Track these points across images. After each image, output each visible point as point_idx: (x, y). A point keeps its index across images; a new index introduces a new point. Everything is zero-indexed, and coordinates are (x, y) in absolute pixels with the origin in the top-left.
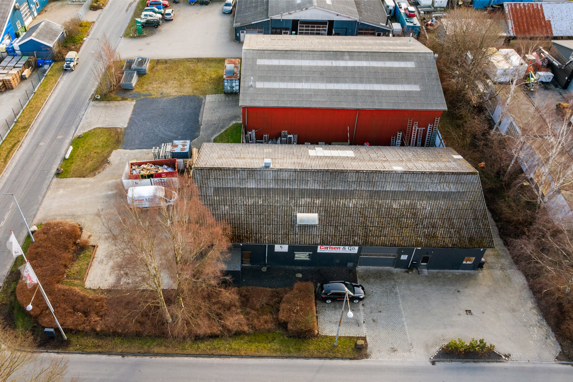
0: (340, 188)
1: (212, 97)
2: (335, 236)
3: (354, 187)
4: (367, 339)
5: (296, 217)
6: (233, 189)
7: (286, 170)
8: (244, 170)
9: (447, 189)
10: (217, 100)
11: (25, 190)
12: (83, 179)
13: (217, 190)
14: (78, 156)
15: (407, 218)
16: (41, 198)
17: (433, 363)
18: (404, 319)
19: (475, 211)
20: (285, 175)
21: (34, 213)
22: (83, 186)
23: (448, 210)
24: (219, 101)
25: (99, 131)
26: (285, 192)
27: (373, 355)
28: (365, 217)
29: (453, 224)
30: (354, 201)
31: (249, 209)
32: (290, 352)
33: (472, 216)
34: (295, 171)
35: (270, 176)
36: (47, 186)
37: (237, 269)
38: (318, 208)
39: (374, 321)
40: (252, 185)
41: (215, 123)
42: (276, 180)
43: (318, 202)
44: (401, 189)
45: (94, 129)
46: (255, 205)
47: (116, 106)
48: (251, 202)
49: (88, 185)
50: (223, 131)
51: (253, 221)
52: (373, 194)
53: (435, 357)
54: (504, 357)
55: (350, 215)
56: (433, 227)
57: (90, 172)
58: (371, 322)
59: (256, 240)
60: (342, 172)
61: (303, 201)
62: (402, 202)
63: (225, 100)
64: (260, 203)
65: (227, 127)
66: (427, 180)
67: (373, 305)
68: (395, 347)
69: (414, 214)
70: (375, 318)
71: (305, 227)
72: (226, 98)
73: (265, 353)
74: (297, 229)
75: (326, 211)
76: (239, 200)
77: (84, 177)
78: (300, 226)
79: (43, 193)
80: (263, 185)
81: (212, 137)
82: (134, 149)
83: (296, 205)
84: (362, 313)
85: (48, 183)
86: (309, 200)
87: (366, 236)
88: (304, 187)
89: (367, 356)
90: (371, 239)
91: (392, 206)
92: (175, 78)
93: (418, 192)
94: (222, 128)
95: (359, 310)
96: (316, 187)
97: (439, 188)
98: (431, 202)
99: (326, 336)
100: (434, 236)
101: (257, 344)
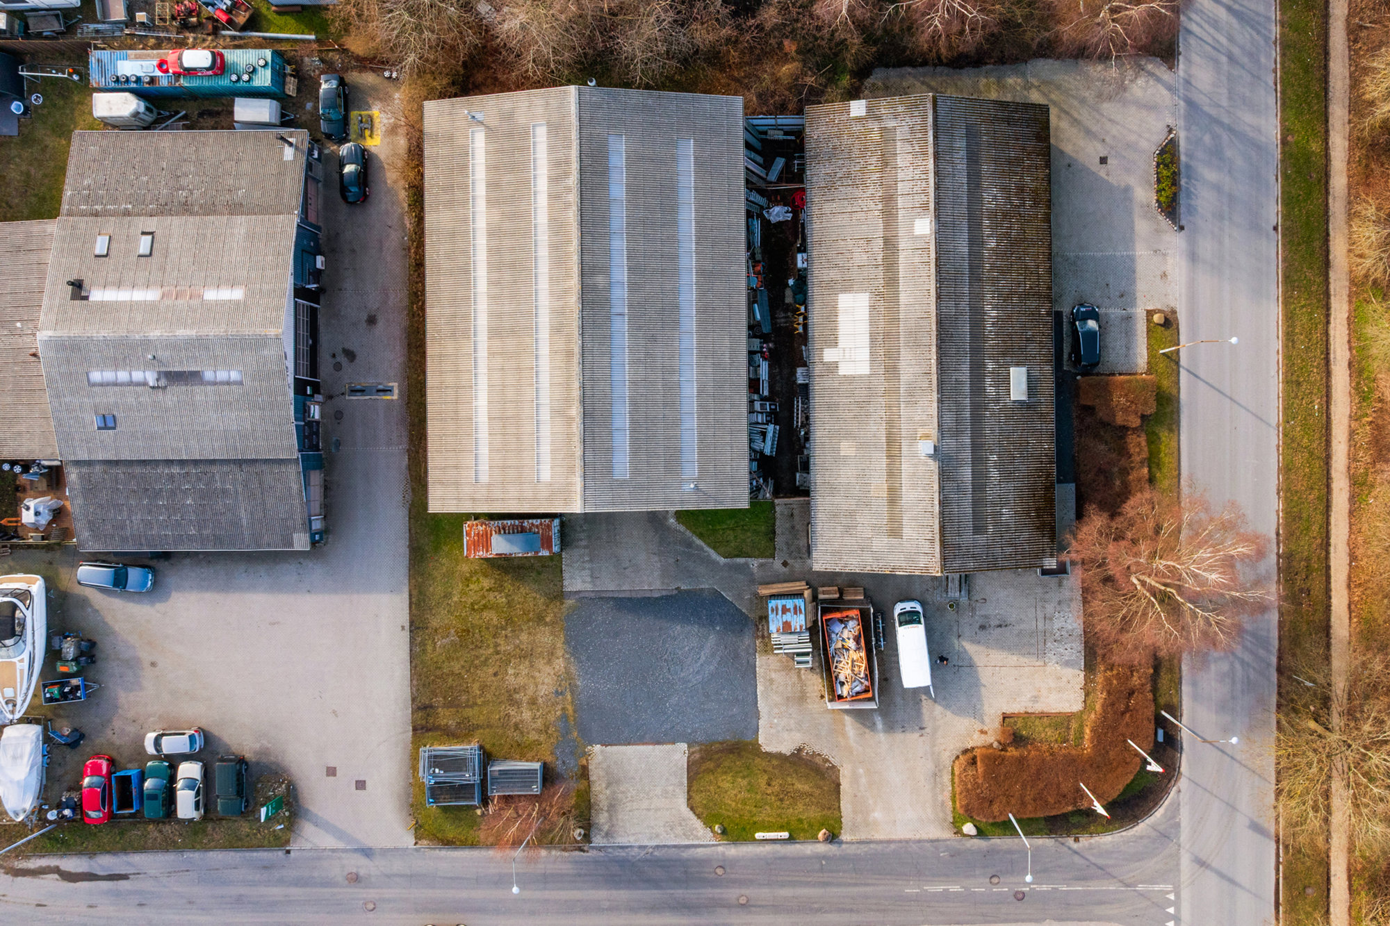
0: (967, 329)
1: (571, 578)
2: (1041, 342)
3: (964, 305)
4: (1149, 308)
5: (1015, 402)
6: (976, 503)
7: (940, 417)
8: (942, 489)
9: (963, 153)
10: (587, 566)
11: (874, 881)
12: (845, 786)
13: (978, 529)
14: (779, 815)
15: (1010, 228)
16: (893, 846)
17: (1182, 228)
18: (1118, 254)
19: (996, 118)
20: (949, 418)
21: (928, 845)
22: (863, 780)
23: (996, 161)
24: (591, 561)
25: (697, 798)
26: (977, 419)
27: (1172, 305)
28: (1011, 293)
29: (1016, 158)
30: (987, 308)
31: (1007, 475)
32: (1172, 411)
33: (1004, 126)
34: (940, 401)
35: (951, 443)
36: (862, 846)
37: (1074, 489)
38: (1000, 366)
39: (1122, 296)
40: (967, 473)
41: (671, 561)
42: (957, 433)
43: (990, 366)
44: (966, 230)
45: (692, 809)
46: (1000, 466)
47: (609, 785)
48: (994, 474)
49: (861, 771)
50: (699, 542)
51: (1022, 467)
52: (975, 275)
53: (1174, 223)
54: (1172, 136)
55: (1009, 317)
56: (1023, 191)
57: (823, 778)
58: (1124, 299)
59: (1051, 463)
60: (940, 323)
61: (991, 390)
62: (987, 232)
63: (586, 547)
64: (995, 458)
65: (688, 533)
66: (948, 183)
67: (1098, 294)
68: (1159, 273)
69: (1005, 215)
70: (1117, 294)
71: (1032, 388)
72: (577, 547)
73: (1175, 444)
74: (1032, 400)
75: (1004, 354)
76: (991, 492)
77: (839, 785)
78: (1029, 396)
79: (879, 847)
80: (967, 455)
81: (718, 563)
82: (758, 712)
83: (997, 401)
84: (1111, 311)
85: (854, 847)
86: (988, 381)
87: (1038, 295)
88: (967, 388)
89: (1174, 312)
90: (1043, 289)
91: (992, 249)
92: (495, 674)
93: (969, 201)
94: (689, 545)
95: (1106, 314)
96: (966, 368)
97: (962, 166)
98: (985, 184)
99: (1148, 363)
100: (1035, 191)
101: (1162, 455)
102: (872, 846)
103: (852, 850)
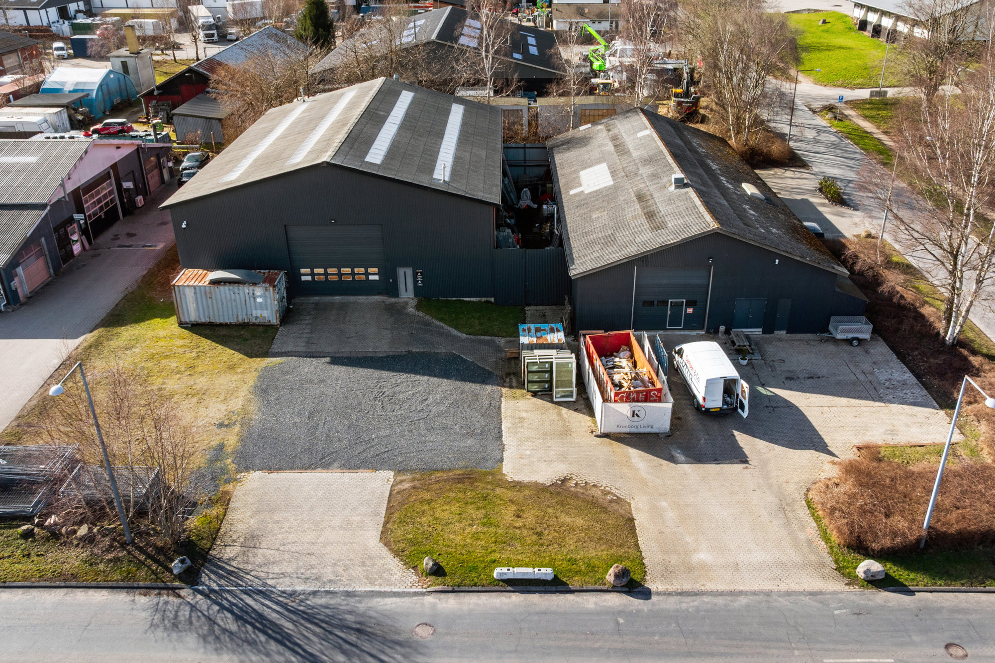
1: (283, 343)
10: (305, 336)
12: (641, 520)
16: (743, 600)
21: (807, 599)
22: (671, 514)
24: (311, 332)
25: (399, 532)
36: (688, 599)
41: (405, 333)
45: (386, 544)
47: (256, 513)
49: (664, 504)
50: (438, 323)
57: (606, 512)
63: (308, 324)
65: (428, 318)
72: (298, 324)
77: (632, 520)
79: (720, 601)
81: (458, 337)
102: (706, 599)
103: (671, 604)
